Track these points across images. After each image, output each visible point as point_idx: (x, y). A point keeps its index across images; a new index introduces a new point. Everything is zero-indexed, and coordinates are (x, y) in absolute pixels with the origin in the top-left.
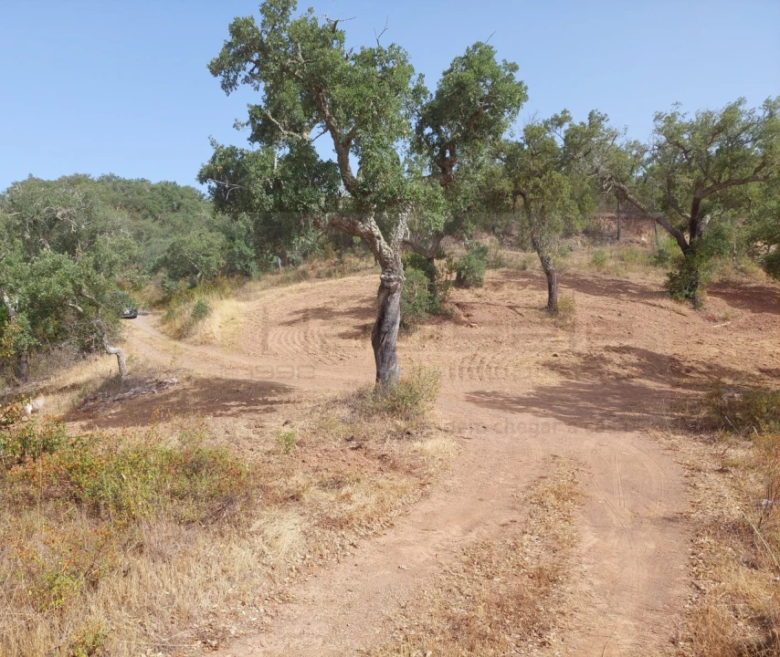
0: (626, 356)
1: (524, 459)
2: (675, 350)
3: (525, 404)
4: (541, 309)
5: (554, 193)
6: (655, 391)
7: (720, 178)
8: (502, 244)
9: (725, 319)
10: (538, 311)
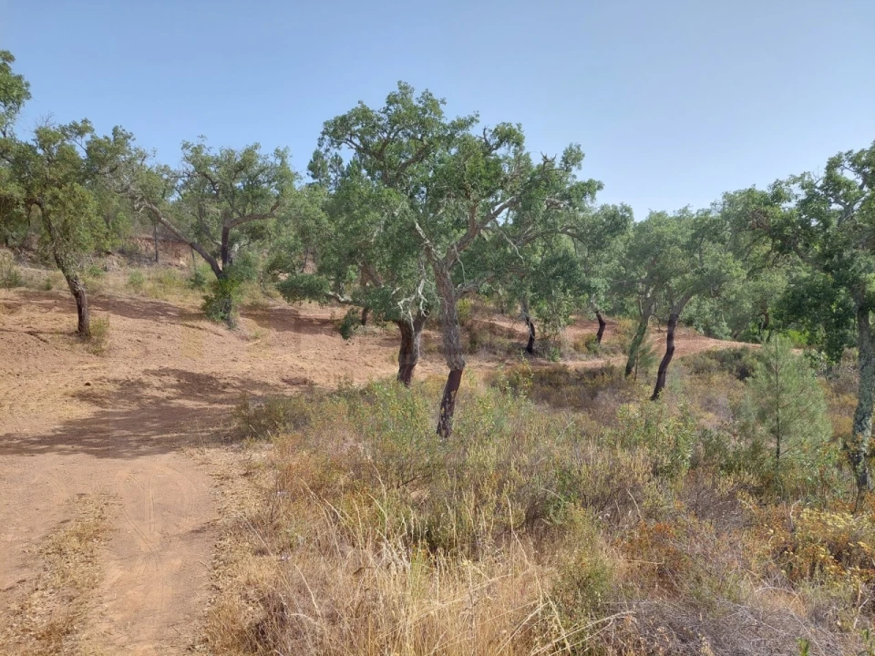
0: (165, 379)
1: (42, 506)
2: (213, 369)
3: (48, 442)
4: (70, 335)
5: (77, 207)
6: (193, 409)
7: (244, 211)
8: (19, 259)
9: (256, 338)
10: (66, 336)
